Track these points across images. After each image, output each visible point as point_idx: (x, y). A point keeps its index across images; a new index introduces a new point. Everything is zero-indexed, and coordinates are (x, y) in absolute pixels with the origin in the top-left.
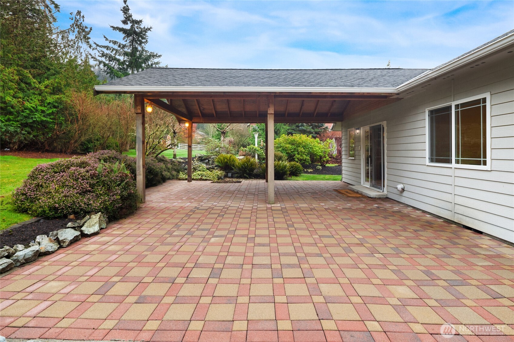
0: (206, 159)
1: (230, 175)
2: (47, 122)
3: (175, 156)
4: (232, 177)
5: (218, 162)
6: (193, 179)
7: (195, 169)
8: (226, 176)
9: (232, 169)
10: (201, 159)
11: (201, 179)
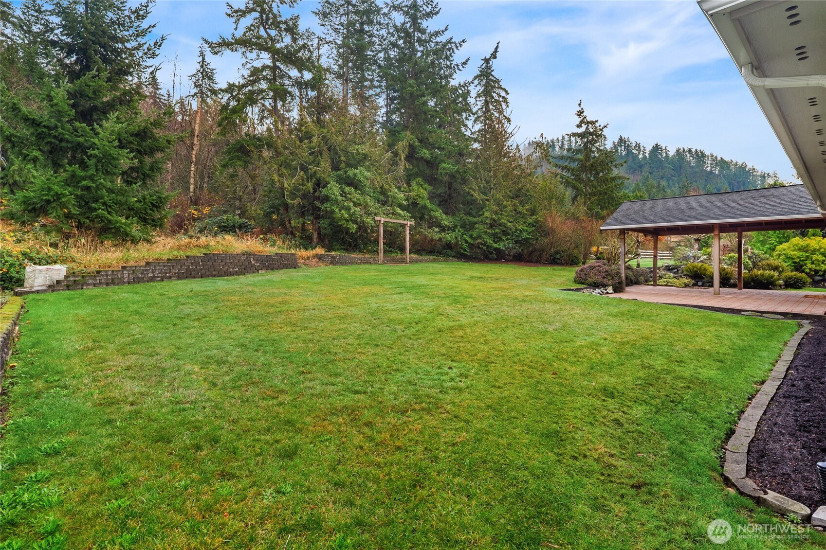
0: (674, 269)
1: (700, 283)
2: (529, 238)
3: (638, 265)
4: (703, 286)
5: (687, 271)
6: (659, 285)
7: (661, 277)
8: (695, 285)
9: (703, 278)
10: (668, 269)
11: (666, 285)
